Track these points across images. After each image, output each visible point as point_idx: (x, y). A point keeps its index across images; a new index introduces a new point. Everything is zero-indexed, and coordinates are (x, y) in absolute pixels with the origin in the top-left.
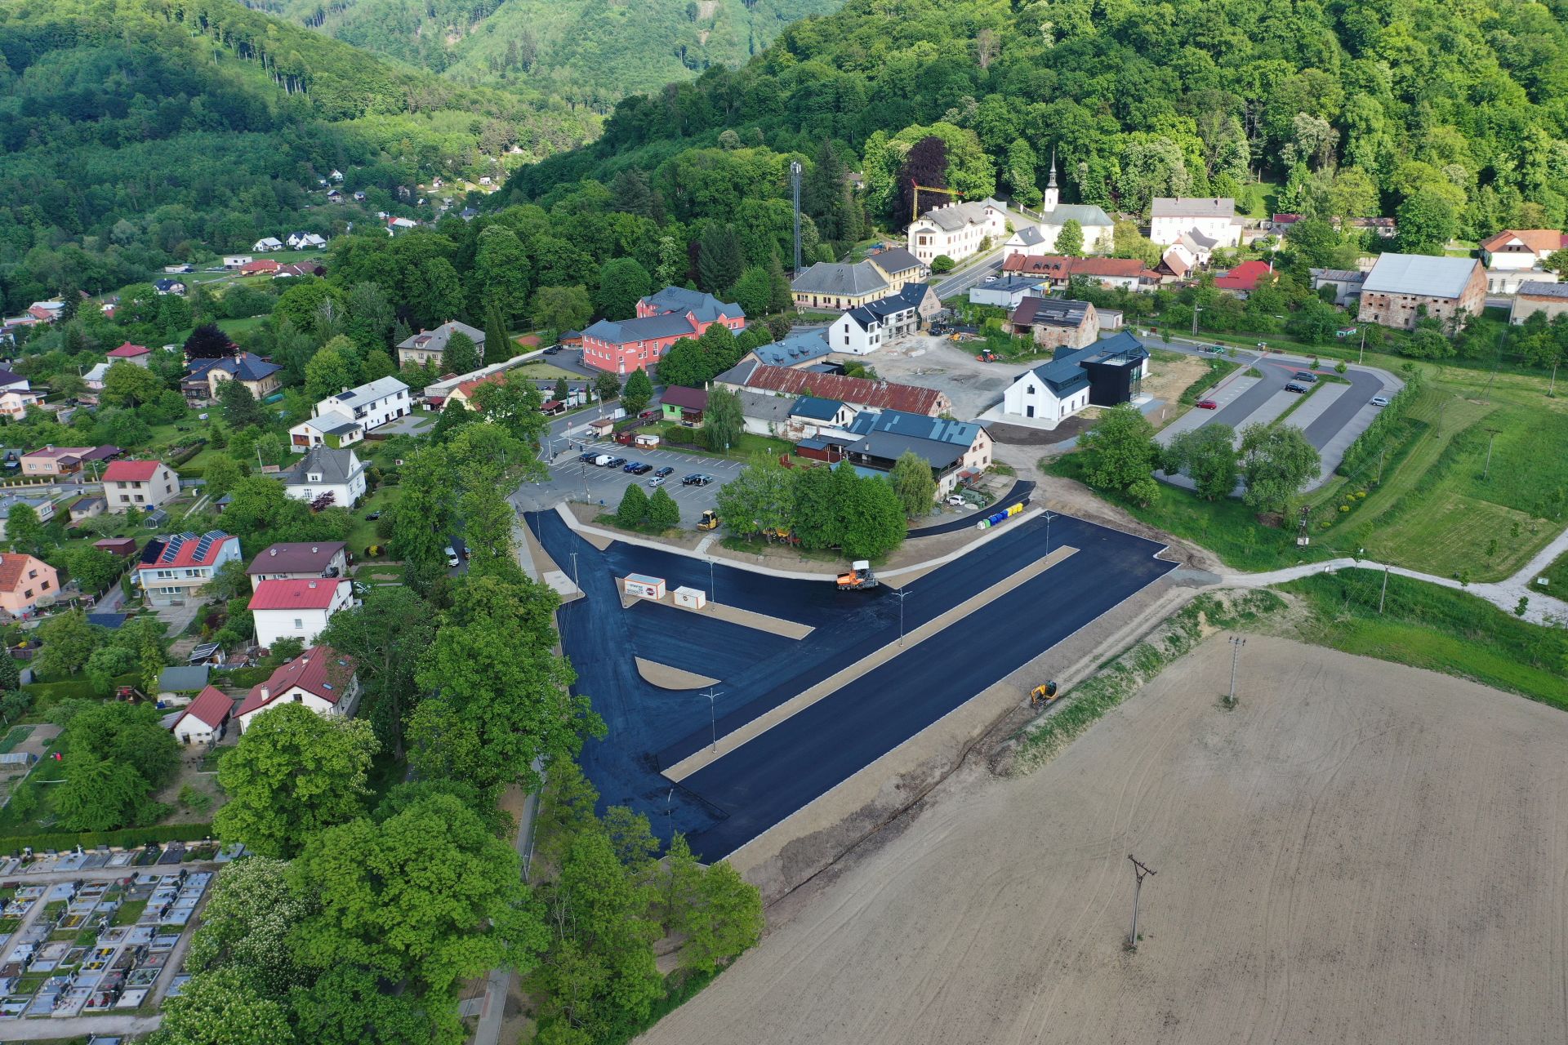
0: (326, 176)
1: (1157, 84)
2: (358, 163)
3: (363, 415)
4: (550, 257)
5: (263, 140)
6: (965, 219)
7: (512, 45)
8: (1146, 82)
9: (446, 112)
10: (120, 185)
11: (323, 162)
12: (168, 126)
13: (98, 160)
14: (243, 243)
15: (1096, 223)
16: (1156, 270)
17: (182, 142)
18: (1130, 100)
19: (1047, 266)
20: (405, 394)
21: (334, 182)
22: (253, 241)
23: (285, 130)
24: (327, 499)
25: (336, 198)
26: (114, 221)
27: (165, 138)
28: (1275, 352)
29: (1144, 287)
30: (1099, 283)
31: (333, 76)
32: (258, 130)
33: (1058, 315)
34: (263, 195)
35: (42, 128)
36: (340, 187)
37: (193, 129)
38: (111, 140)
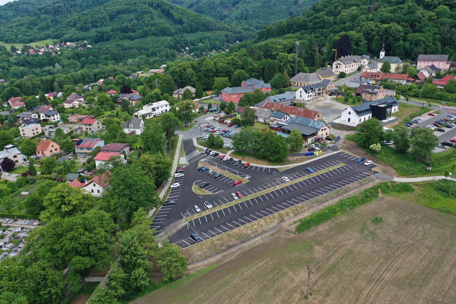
0: (184, 49)
1: (427, 17)
2: (193, 45)
3: (155, 110)
4: (221, 69)
5: (169, 38)
6: (352, 61)
7: (242, 13)
8: (424, 17)
9: (219, 31)
10: (131, 50)
11: (184, 45)
12: (145, 35)
13: (127, 43)
14: (158, 66)
15: (396, 62)
16: (413, 78)
17: (148, 39)
18: (417, 23)
19: (375, 76)
20: (168, 105)
21: (186, 50)
22: (160, 65)
23: (175, 36)
24: (134, 132)
25: (187, 55)
26: (127, 60)
27: (144, 38)
28: (448, 106)
29: (408, 83)
30: (392, 82)
31: (189, 21)
32: (168, 36)
33: (370, 91)
34: (167, 54)
35: (115, 35)
36: (187, 51)
37: (152, 36)
38: (131, 38)
